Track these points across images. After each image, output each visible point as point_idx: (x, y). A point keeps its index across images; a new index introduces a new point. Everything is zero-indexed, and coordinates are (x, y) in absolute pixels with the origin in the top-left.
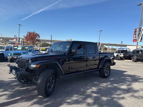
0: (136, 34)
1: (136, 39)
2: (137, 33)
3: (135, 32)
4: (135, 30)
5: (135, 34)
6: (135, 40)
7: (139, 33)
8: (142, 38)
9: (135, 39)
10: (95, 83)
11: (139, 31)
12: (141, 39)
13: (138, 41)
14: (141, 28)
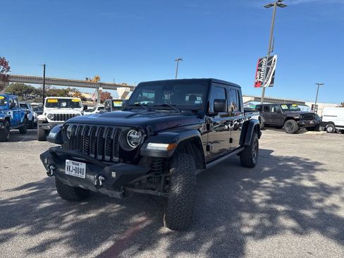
0: (260, 70)
1: (261, 80)
2: (263, 68)
3: (260, 65)
4: (260, 60)
5: (258, 70)
6: (258, 84)
7: (268, 69)
8: (273, 79)
9: (260, 82)
10: (246, 180)
11: (268, 64)
12: (272, 82)
13: (265, 86)
14: (272, 57)
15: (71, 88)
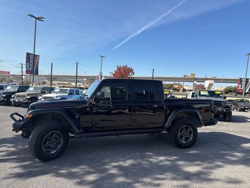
15: (177, 83)
